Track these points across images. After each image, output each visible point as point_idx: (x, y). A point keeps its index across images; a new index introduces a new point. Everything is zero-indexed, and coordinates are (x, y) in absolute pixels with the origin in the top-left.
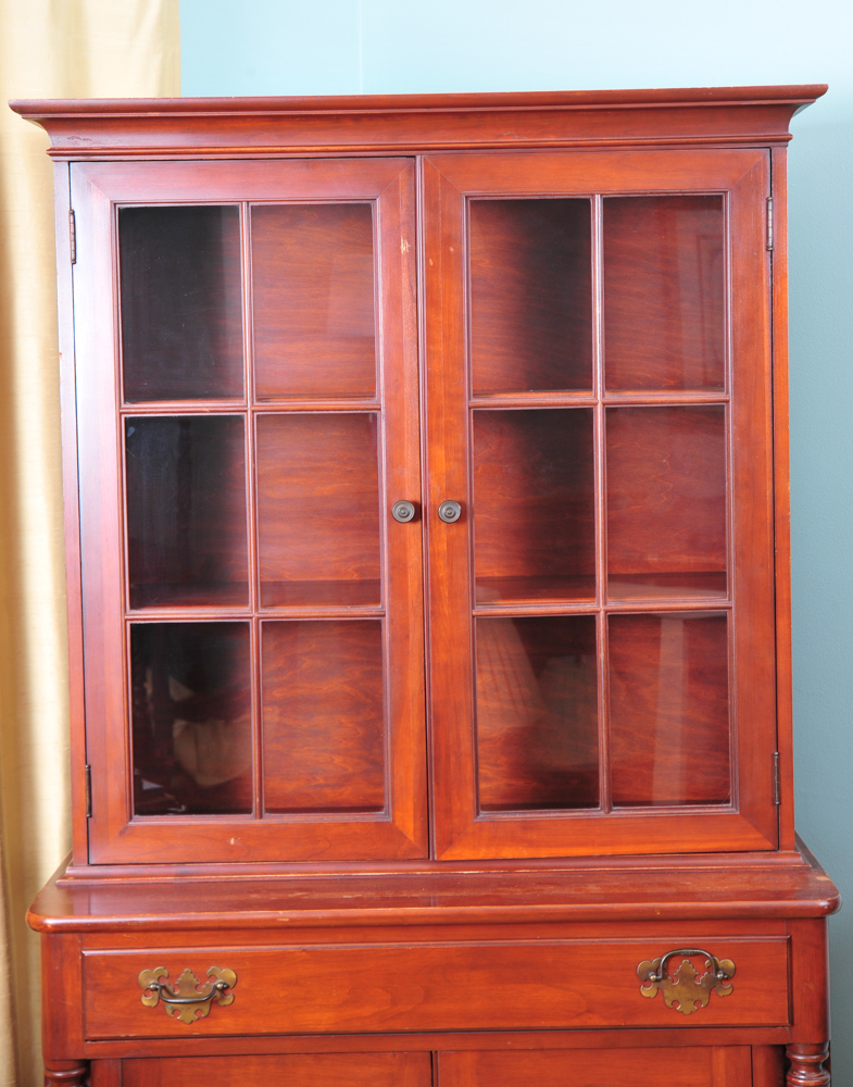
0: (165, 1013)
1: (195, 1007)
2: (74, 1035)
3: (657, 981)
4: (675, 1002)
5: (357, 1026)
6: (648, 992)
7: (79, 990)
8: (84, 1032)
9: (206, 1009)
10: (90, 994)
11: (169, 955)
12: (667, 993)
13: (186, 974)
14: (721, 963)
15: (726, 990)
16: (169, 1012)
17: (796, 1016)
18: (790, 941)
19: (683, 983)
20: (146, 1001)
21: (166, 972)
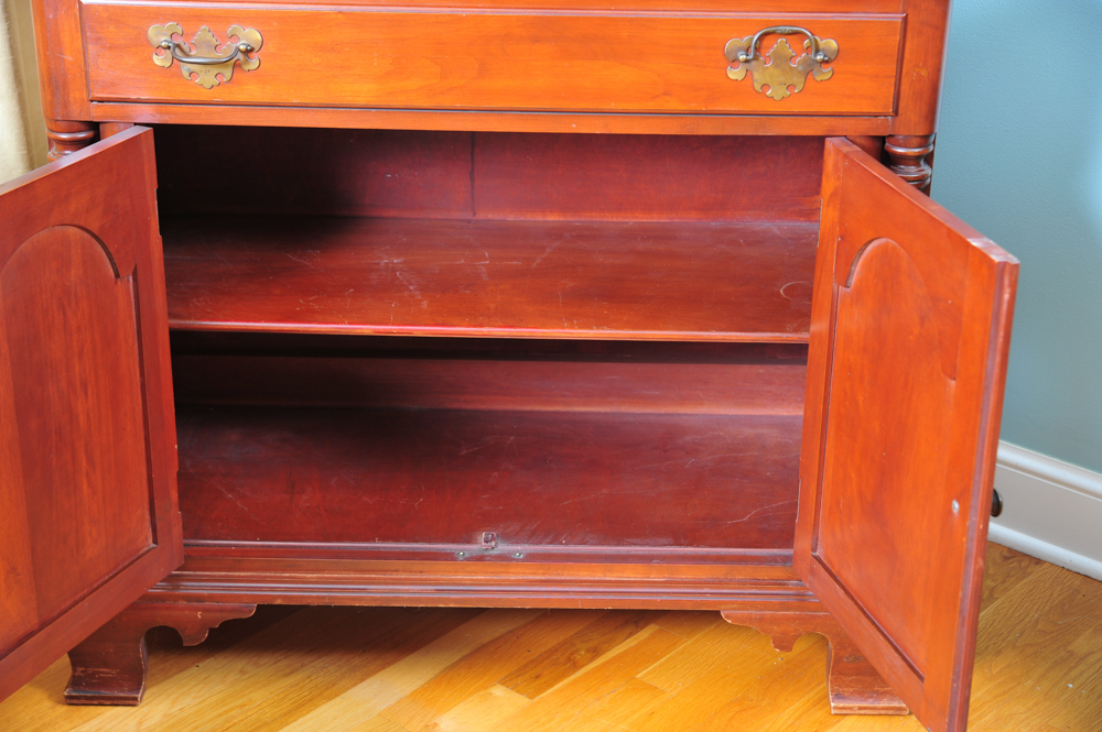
0: (181, 76)
1: (215, 70)
2: (77, 95)
3: (747, 61)
4: (765, 86)
5: (401, 101)
6: (735, 74)
7: (79, 43)
8: (89, 92)
9: (228, 73)
10: (91, 48)
11: (183, 9)
12: (756, 76)
13: (203, 33)
14: (822, 43)
15: (825, 74)
16: (186, 74)
17: (902, 105)
18: (905, 20)
19: (776, 66)
20: (158, 60)
21: (179, 29)
